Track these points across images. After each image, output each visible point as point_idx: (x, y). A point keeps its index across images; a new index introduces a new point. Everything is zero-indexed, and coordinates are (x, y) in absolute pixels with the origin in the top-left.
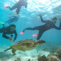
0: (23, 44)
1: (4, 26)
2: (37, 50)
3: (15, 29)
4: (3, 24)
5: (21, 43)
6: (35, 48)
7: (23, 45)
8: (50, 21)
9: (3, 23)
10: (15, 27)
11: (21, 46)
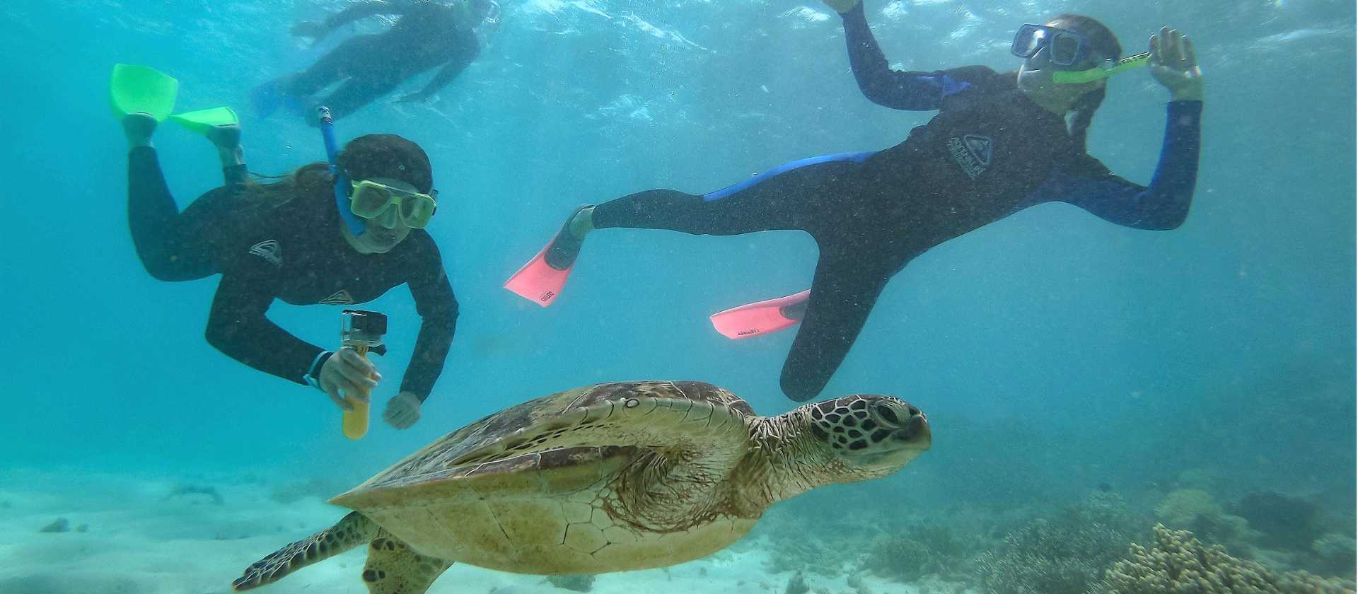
0: (549, 462)
1: (234, 173)
2: (779, 567)
3: (428, 209)
4: (226, 138)
5: (515, 445)
6: (747, 534)
7: (558, 488)
8: (1008, 80)
9: (222, 116)
10: (425, 184)
11: (523, 499)
